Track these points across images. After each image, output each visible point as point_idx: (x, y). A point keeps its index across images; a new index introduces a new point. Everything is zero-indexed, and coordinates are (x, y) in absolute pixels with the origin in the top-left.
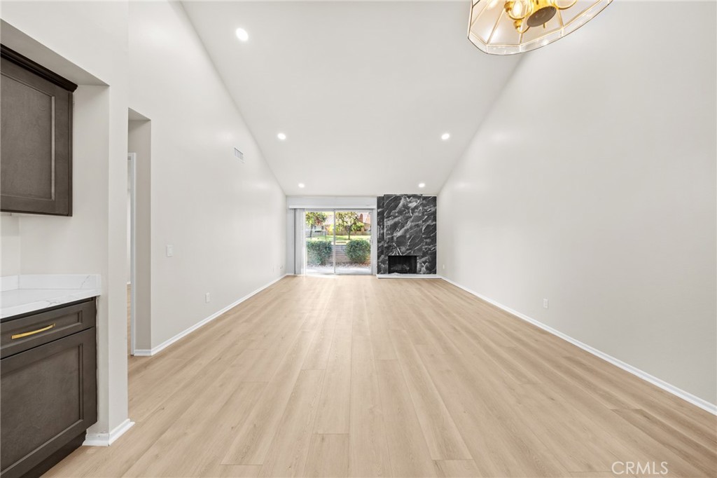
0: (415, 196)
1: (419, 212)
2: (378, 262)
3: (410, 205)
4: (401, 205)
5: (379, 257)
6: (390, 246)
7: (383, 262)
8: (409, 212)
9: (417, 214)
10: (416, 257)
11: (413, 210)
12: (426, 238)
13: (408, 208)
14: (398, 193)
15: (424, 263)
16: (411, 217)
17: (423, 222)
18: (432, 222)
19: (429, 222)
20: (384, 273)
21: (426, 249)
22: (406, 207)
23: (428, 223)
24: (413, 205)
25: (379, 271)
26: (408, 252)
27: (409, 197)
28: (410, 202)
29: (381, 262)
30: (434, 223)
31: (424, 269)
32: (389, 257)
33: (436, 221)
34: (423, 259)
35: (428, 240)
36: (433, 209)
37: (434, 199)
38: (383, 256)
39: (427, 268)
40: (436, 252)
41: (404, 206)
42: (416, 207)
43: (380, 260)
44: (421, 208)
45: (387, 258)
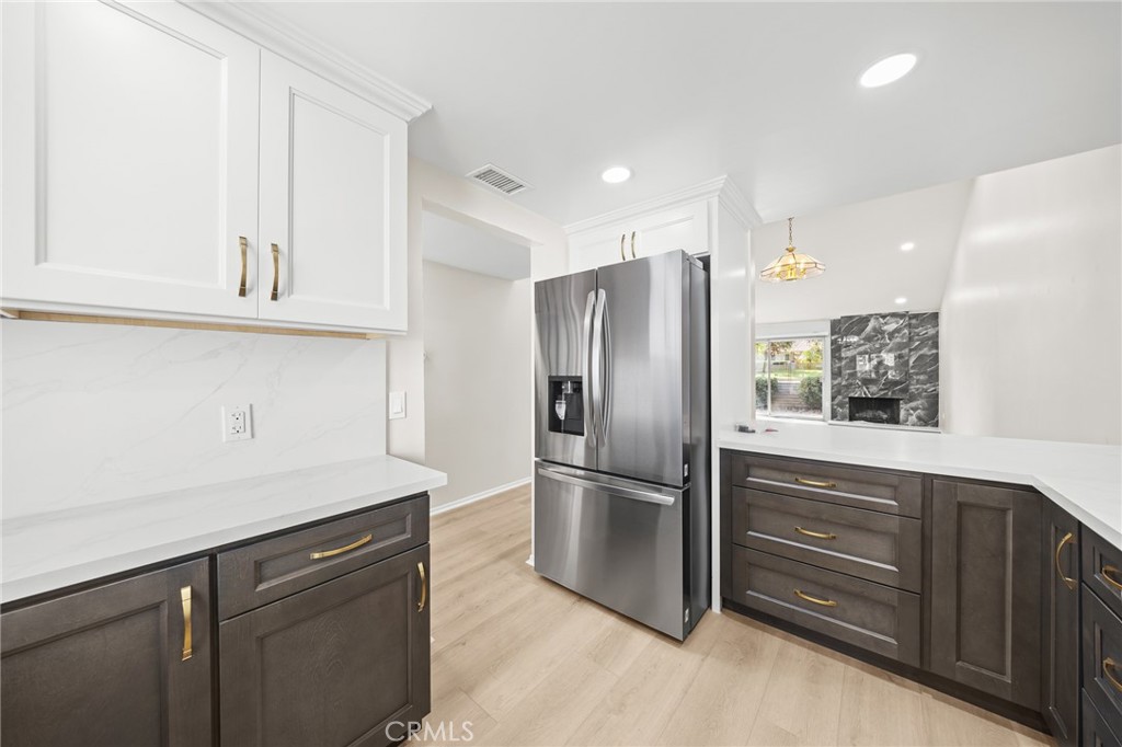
0: (894, 315)
1: (902, 337)
2: (832, 405)
3: (885, 328)
4: (869, 329)
5: (833, 399)
6: (851, 384)
7: (841, 405)
8: (883, 338)
9: (898, 340)
10: (898, 400)
11: (892, 335)
12: (917, 374)
13: (882, 332)
14: (864, 313)
15: (915, 409)
16: (888, 344)
17: (911, 350)
18: (930, 350)
19: (925, 351)
20: (842, 419)
21: (918, 389)
22: (878, 331)
23: (921, 352)
24: (891, 327)
25: (834, 416)
26: (882, 393)
27: (884, 317)
28: (886, 323)
29: (837, 405)
30: (934, 351)
31: (913, 418)
32: (850, 398)
33: (937, 348)
34: (913, 404)
35: (922, 377)
36: (931, 332)
37: (935, 316)
38: (840, 397)
39: (919, 418)
40: (937, 395)
41: (874, 329)
42: (897, 331)
43: (835, 402)
44: (906, 331)
45: (847, 400)
